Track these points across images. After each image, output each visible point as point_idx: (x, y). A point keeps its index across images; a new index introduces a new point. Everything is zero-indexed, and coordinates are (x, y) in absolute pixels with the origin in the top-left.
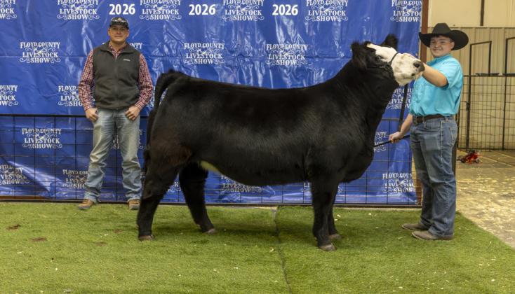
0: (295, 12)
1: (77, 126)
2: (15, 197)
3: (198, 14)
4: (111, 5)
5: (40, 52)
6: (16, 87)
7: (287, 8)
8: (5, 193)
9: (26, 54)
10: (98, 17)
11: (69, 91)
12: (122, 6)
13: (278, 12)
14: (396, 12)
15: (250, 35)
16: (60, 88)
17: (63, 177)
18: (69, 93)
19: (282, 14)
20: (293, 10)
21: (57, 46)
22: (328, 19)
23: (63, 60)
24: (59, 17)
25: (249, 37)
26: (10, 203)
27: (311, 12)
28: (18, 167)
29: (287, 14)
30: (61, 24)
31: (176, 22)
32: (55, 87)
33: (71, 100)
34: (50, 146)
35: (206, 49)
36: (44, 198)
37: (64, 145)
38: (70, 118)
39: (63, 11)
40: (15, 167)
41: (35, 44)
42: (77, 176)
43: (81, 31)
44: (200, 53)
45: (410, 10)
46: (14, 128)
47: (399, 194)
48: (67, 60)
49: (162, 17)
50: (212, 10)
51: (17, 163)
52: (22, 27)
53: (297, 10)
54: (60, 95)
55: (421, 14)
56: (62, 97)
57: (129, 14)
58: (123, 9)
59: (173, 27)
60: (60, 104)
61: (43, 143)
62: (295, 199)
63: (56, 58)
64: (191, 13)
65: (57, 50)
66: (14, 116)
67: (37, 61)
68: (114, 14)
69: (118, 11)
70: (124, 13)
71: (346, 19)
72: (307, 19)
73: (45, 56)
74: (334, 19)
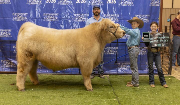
2: (11, 72)
3: (79, 3)
5: (20, 17)
6: (11, 30)
7: (112, 1)
8: (7, 70)
9: (15, 18)
10: (42, 4)
13: (109, 2)
14: (151, 3)
21: (26, 14)
22: (127, 5)
23: (29, 20)
24: (27, 4)
26: (9, 74)
27: (121, 3)
28: (11, 61)
29: (112, 3)
30: (28, 6)
35: (82, 16)
40: (10, 61)
41: (18, 14)
43: (36, 9)
45: (156, 2)
46: (10, 46)
49: (66, 4)
50: (84, 1)
51: (12, 59)
52: (13, 7)
53: (115, 2)
55: (160, 3)
57: (54, 3)
59: (70, 7)
62: (115, 72)
63: (26, 19)
64: (77, 3)
65: (26, 16)
66: (10, 41)
67: (19, 20)
68: (48, 2)
69: (49, 1)
70: (52, 2)
71: (133, 5)
72: (119, 5)
73: (22, 18)
74: (129, 5)
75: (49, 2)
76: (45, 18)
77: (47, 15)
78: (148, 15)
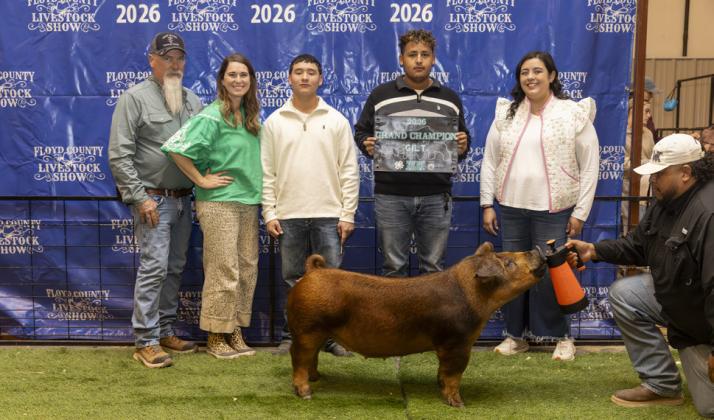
0: (427, 16)
1: (68, 216)
3: (266, 21)
4: (119, 7)
7: (414, 11)
10: (97, 28)
11: (51, 155)
12: (137, 7)
13: (399, 16)
14: (595, 16)
15: (353, 56)
16: (37, 151)
17: (48, 302)
18: (52, 159)
19: (405, 20)
20: (424, 12)
21: (29, 77)
22: (482, 29)
23: (40, 102)
24: (31, 28)
25: (351, 60)
27: (455, 17)
29: (415, 19)
30: (36, 39)
31: (229, 36)
32: (29, 150)
33: (56, 170)
34: (23, 250)
35: (280, 81)
36: (15, 337)
37: (47, 248)
38: (55, 202)
39: (37, 16)
42: (71, 300)
43: (70, 52)
44: (270, 88)
45: (617, 13)
47: (597, 323)
48: (47, 100)
49: (205, 27)
50: (289, 14)
53: (430, 14)
54: (37, 163)
55: (634, 19)
56: (40, 165)
57: (150, 22)
58: (140, 12)
59: (225, 43)
60: (38, 178)
61: (11, 245)
63: (28, 100)
64: (254, 20)
65: (29, 85)
68: (124, 21)
69: (132, 17)
70: (142, 20)
71: (512, 29)
72: (448, 28)
73: (9, 95)
74: (492, 28)
75: (132, 21)
76: (116, 93)
77: (124, 80)
78: (580, 74)
